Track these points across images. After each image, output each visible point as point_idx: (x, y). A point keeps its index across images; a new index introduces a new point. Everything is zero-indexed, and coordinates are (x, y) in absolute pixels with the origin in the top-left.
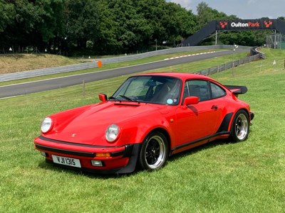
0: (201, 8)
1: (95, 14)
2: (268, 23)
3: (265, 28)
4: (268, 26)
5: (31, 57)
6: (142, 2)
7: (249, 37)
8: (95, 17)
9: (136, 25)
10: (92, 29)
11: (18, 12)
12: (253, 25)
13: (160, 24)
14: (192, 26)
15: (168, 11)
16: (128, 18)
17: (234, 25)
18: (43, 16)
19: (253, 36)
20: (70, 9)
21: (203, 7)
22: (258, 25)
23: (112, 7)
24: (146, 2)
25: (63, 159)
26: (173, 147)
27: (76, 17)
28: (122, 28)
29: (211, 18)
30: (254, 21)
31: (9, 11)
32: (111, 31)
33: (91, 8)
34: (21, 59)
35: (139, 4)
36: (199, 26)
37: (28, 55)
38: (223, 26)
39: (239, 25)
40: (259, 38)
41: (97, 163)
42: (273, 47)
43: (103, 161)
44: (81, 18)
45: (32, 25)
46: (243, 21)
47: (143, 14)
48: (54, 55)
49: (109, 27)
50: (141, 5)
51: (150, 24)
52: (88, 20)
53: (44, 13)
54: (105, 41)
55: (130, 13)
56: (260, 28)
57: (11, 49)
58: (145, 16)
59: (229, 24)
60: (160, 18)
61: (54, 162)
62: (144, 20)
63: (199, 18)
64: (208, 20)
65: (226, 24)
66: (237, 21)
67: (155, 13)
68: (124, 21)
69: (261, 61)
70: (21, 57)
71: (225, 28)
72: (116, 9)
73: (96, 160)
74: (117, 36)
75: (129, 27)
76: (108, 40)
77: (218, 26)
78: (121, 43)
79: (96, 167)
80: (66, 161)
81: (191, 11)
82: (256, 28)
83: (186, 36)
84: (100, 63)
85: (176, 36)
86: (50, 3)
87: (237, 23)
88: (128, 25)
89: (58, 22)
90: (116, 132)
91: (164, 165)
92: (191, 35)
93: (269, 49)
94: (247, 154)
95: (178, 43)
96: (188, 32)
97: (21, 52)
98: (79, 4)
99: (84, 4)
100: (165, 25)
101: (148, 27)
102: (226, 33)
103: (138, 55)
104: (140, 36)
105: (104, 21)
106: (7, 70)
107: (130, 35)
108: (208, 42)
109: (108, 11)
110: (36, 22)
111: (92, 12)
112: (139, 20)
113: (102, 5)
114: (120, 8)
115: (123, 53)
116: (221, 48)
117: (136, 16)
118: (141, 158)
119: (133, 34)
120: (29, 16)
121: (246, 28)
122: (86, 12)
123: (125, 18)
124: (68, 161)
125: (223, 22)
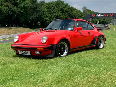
0: (84, 9)
1: (41, 11)
2: (112, 15)
3: (110, 17)
4: (111, 16)
5: (15, 29)
6: (60, 6)
7: (104, 21)
8: (41, 12)
9: (58, 16)
10: (40, 17)
11: (10, 10)
12: (105, 16)
13: (67, 15)
14: (81, 16)
15: (70, 10)
16: (54, 13)
17: (97, 16)
18: (20, 12)
19: (105, 20)
20: (31, 9)
21: (85, 8)
22: (107, 16)
23: (48, 8)
24: (62, 7)
25: (23, 52)
26: (71, 48)
27: (33, 13)
28: (52, 17)
29: (88, 13)
30: (106, 14)
31: (6, 10)
32: (47, 18)
33: (39, 9)
34: (11, 29)
35: (59, 7)
36: (83, 16)
37: (14, 28)
38: (93, 16)
39: (100, 15)
40: (108, 21)
41: (38, 53)
42: (114, 24)
43: (40, 51)
44: (35, 13)
45: (15, 16)
46: (101, 14)
47: (61, 11)
48: (24, 28)
49: (47, 16)
50: (60, 8)
51: (64, 15)
52: (38, 14)
53: (21, 10)
54: (45, 22)
55: (55, 11)
56: (108, 17)
57: (7, 25)
58: (61, 12)
59: (96, 15)
60: (67, 13)
61: (19, 53)
62: (61, 14)
63: (83, 13)
64: (87, 14)
65: (94, 15)
67: (65, 11)
68: (53, 14)
69: (109, 30)
70: (11, 28)
71: (94, 17)
72: (50, 9)
73: (37, 51)
74: (50, 20)
76: (46, 22)
77: (91, 16)
80: (24, 53)
81: (80, 10)
86: (23, 7)
87: (99, 15)
88: (54, 16)
89: (26, 14)
90: (46, 39)
91: (67, 55)
93: (112, 25)
94: (103, 52)
97: (11, 27)
98: (34, 7)
99: (37, 7)
100: (69, 16)
101: (62, 16)
102: (95, 19)
105: (44, 14)
106: (5, 34)
109: (46, 10)
110: (17, 14)
111: (40, 10)
112: (59, 14)
113: (44, 8)
117: (58, 12)
118: (57, 51)
119: (56, 19)
120: (14, 12)
121: (103, 17)
122: (37, 10)
123: (53, 13)
124: (25, 52)
125: (93, 14)
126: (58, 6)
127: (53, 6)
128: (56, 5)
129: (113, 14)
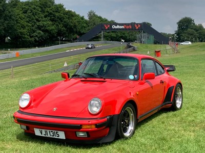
0: (90, 15)
1: (13, 17)
2: (138, 26)
4: (137, 28)
6: (48, 9)
8: (13, 20)
9: (44, 26)
10: (11, 28)
12: (127, 27)
13: (62, 25)
14: (85, 27)
15: (67, 16)
16: (38, 20)
17: (114, 27)
19: (126, 35)
21: (92, 14)
22: (131, 27)
23: (25, 12)
24: (51, 10)
25: (46, 132)
28: (34, 28)
29: (98, 22)
32: (25, 30)
33: (9, 12)
35: (46, 10)
36: (90, 28)
38: (107, 28)
39: (118, 27)
40: (130, 37)
41: (81, 134)
42: (141, 42)
43: (88, 132)
44: (2, 20)
46: (120, 25)
47: (49, 18)
49: (23, 27)
50: (48, 12)
51: (55, 26)
52: (7, 22)
54: (20, 37)
55: (39, 17)
56: (132, 29)
58: (50, 19)
59: (111, 26)
60: (62, 21)
62: (50, 23)
63: (89, 22)
64: (96, 23)
65: (109, 26)
66: (116, 24)
67: (58, 18)
68: (35, 23)
71: (108, 29)
72: (29, 14)
73: (82, 131)
74: (30, 34)
75: (39, 28)
76: (22, 37)
77: (103, 28)
78: (33, 39)
79: (81, 138)
81: (83, 17)
82: (129, 29)
83: (81, 34)
84: (17, 54)
85: (74, 35)
88: (38, 26)
90: (98, 105)
92: (84, 34)
93: (139, 44)
95: (75, 40)
96: (82, 32)
99: (4, 10)
100: (65, 26)
101: (53, 28)
102: (109, 33)
103: (46, 48)
104: (47, 34)
105: (19, 23)
107: (39, 33)
108: (97, 38)
109: (23, 15)
111: (11, 15)
112: (47, 23)
113: (18, 11)
114: (31, 14)
115: (35, 46)
116: (106, 43)
117: (44, 19)
119: (42, 33)
121: (123, 29)
122: (6, 16)
123: (36, 21)
124: (51, 133)
125: (107, 25)
126: (44, 9)
127: (34, 8)
128: (40, 7)
129: (140, 24)
